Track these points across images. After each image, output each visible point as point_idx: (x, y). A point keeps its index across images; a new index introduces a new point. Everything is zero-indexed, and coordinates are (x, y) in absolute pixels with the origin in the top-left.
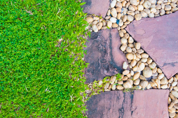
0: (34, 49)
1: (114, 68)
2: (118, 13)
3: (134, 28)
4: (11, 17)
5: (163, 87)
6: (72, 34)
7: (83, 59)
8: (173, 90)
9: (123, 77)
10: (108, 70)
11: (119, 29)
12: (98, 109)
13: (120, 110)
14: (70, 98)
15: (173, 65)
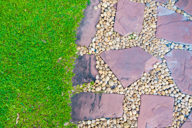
0: (44, 63)
1: (91, 78)
2: (96, 46)
3: (105, 55)
4: (33, 43)
5: (120, 93)
6: (67, 56)
7: (72, 71)
8: (127, 95)
9: (95, 84)
10: (86, 79)
11: (96, 55)
12: (78, 102)
13: (92, 105)
14: (61, 94)
15: (127, 79)
